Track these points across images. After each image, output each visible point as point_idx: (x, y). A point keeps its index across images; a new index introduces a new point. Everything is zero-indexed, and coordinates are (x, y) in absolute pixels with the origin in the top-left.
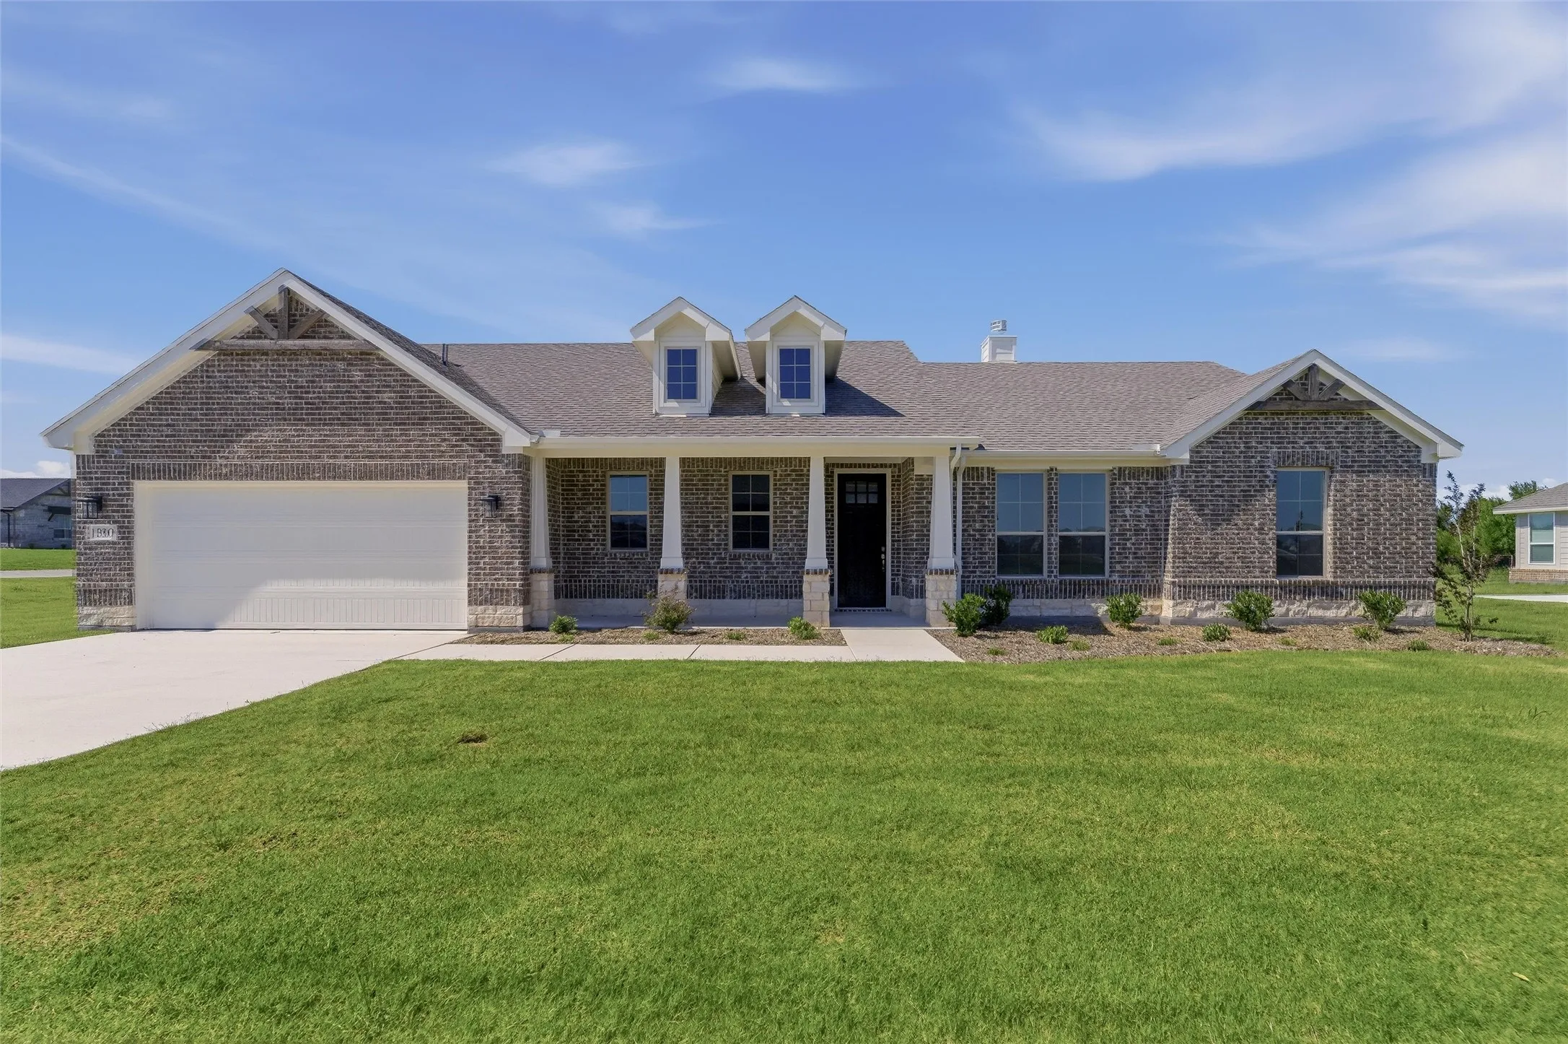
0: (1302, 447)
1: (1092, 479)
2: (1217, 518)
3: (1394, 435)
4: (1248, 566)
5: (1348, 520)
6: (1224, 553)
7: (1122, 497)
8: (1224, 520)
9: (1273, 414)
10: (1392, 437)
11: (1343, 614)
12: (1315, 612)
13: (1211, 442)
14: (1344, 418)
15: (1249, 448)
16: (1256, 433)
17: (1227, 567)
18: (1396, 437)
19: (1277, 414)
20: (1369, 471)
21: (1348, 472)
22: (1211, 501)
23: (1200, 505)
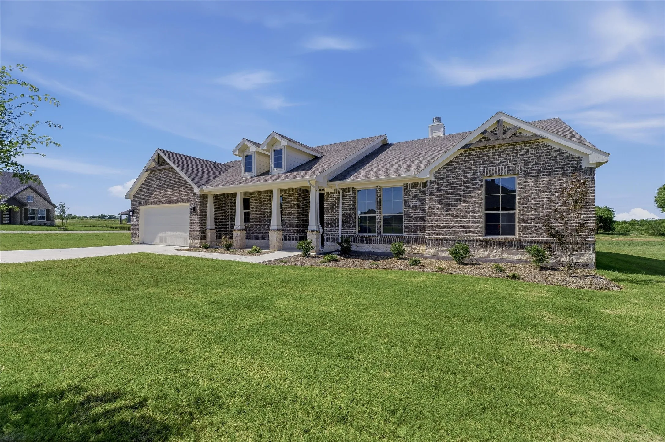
0: (497, 165)
1: (396, 190)
2: (449, 206)
3: (561, 153)
4: (466, 229)
5: (529, 204)
6: (453, 223)
7: (408, 197)
8: (452, 206)
9: (480, 149)
10: (560, 154)
11: (525, 258)
12: (505, 256)
13: (446, 168)
14: (525, 146)
15: (466, 168)
16: (470, 160)
17: (454, 231)
18: (563, 153)
19: (483, 149)
20: (543, 175)
21: (529, 176)
22: (446, 197)
23: (440, 200)
